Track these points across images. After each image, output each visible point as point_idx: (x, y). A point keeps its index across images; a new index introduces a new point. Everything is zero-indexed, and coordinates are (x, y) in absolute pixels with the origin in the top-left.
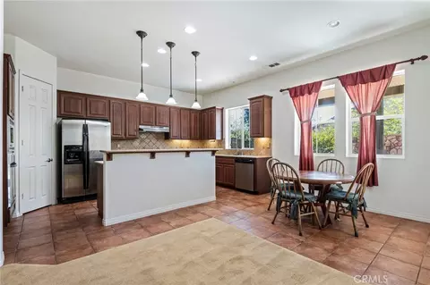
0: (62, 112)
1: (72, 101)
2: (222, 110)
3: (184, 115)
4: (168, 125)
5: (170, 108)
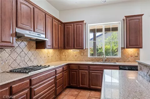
2: (85, 24)
3: (55, 25)
4: (44, 33)
5: (46, 14)
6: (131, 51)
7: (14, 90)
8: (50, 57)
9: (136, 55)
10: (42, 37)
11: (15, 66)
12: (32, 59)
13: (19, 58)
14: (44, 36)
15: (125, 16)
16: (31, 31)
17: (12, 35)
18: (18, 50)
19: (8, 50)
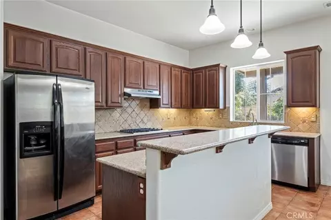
0: (11, 63)
1: (28, 43)
2: (225, 68)
3: (175, 75)
4: (158, 89)
5: (160, 64)
6: (303, 112)
7: (119, 145)
8: (172, 120)
9: (314, 119)
10: (155, 94)
11: (126, 127)
12: (145, 120)
13: (130, 118)
14: (157, 93)
15: (285, 52)
16: (141, 89)
17: (120, 96)
18: (129, 110)
19: (119, 110)
